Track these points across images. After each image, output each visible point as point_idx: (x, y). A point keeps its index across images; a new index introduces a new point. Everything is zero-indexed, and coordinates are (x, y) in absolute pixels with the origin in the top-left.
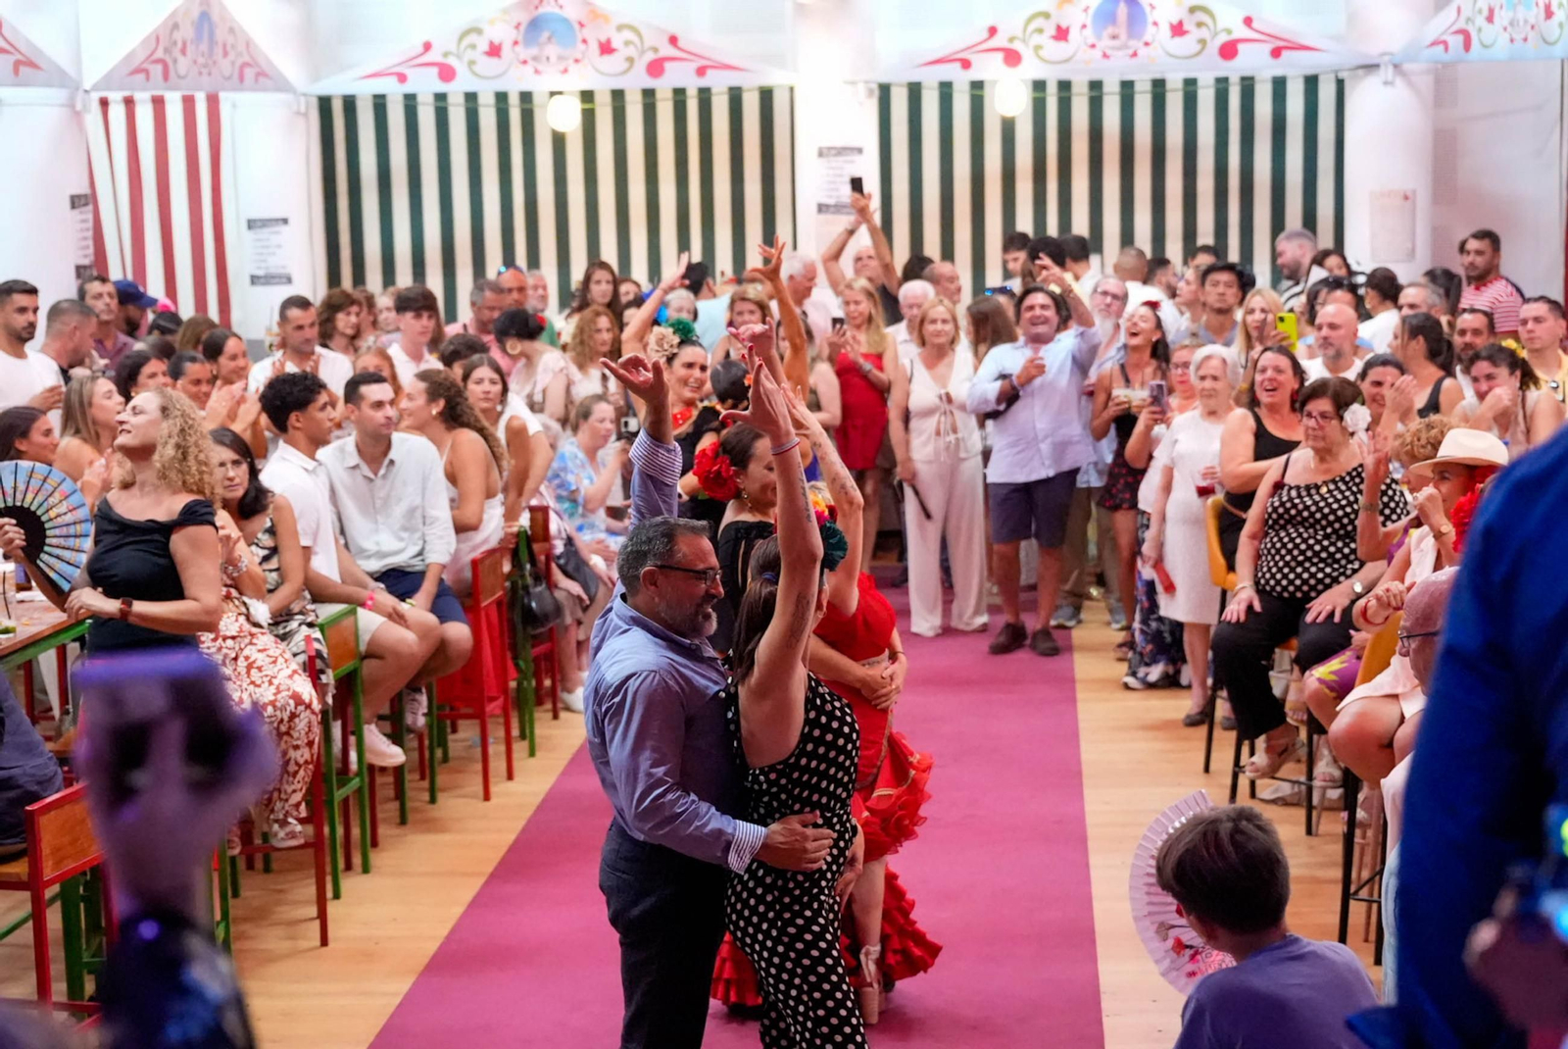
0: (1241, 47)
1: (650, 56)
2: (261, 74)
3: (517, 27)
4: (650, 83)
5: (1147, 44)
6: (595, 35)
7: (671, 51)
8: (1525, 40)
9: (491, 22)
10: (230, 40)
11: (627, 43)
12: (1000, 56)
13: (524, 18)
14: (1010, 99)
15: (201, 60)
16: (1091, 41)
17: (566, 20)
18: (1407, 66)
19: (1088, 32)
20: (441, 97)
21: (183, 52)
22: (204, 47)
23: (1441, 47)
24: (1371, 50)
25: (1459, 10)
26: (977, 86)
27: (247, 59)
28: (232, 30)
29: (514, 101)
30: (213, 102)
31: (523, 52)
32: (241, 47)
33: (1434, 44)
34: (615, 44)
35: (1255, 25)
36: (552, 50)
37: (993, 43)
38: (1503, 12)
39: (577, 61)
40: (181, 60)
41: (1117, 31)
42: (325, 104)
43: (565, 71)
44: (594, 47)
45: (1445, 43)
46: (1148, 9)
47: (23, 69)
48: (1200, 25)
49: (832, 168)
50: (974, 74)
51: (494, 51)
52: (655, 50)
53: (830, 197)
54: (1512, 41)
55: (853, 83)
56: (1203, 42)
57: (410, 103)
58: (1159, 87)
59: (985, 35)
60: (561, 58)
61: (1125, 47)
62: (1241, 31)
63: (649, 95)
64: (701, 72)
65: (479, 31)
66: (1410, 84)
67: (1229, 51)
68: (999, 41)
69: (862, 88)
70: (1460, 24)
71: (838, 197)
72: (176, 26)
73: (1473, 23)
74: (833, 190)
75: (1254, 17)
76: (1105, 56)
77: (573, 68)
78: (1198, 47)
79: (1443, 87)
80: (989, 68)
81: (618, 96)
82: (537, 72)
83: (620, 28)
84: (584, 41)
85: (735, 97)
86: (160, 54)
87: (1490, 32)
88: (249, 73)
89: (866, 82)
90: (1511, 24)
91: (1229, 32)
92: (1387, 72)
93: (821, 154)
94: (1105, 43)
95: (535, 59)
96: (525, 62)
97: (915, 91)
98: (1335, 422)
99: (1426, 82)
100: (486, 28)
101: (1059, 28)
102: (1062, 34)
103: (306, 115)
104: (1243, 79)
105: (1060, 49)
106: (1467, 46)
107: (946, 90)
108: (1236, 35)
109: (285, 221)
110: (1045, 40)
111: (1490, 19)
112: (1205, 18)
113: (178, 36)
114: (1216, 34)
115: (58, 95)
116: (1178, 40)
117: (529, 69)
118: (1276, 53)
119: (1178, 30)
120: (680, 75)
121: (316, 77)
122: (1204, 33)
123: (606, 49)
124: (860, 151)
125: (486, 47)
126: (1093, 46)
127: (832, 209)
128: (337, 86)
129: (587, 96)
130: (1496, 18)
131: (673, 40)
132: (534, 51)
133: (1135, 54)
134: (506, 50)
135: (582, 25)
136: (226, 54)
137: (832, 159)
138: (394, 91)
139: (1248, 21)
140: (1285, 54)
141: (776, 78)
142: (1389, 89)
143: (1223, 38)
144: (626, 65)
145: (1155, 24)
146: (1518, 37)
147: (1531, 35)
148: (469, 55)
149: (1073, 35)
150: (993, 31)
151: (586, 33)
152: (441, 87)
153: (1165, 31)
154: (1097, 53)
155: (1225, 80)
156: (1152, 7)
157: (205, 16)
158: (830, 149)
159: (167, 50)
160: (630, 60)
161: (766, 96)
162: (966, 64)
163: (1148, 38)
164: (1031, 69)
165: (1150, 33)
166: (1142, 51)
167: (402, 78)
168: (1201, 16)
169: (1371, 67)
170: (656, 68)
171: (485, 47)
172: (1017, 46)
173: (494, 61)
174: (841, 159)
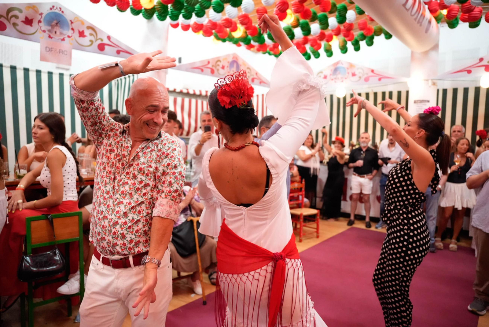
1: (366, 76)
2: (263, 82)
3: (331, 71)
6: (351, 71)
9: (325, 70)
10: (247, 70)
11: (359, 73)
13: (333, 68)
17: (344, 68)
27: (256, 77)
28: (248, 68)
31: (332, 77)
32: (253, 73)
34: (356, 73)
36: (340, 76)
37: (481, 64)
39: (346, 78)
43: (342, 81)
44: (351, 74)
47: (122, 53)
49: (419, 106)
51: (325, 77)
52: (367, 74)
55: (427, 80)
59: (478, 62)
60: (341, 78)
64: (380, 79)
65: (322, 72)
68: (484, 63)
69: (430, 82)
72: (219, 61)
77: (344, 80)
80: (478, 73)
82: (335, 82)
83: (358, 69)
84: (348, 73)
86: (210, 66)
89: (432, 80)
93: (415, 102)
95: (335, 78)
96: (332, 80)
117: (333, 81)
123: (354, 75)
124: (428, 101)
131: (373, 71)
132: (335, 76)
134: (328, 77)
135: (348, 69)
137: (419, 104)
144: (358, 79)
150: (481, 60)
151: (349, 71)
158: (418, 101)
159: (213, 66)
160: (360, 77)
162: (470, 72)
170: (367, 79)
171: (323, 76)
173: (325, 80)
174: (422, 104)
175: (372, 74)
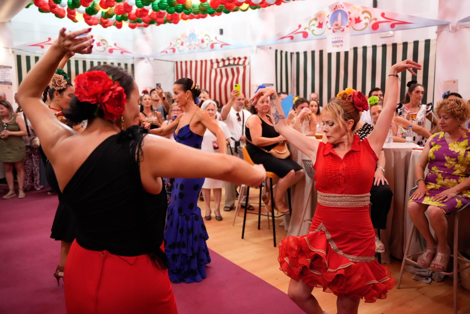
0: (114, 51)
8: (195, 48)
23: (165, 53)
24: (143, 54)
33: (163, 52)
35: (117, 45)
37: (50, 42)
38: (187, 43)
45: (167, 52)
48: (104, 44)
49: (3, 71)
53: (2, 79)
54: (190, 49)
55: (8, 48)
56: (105, 48)
59: (48, 40)
62: (114, 47)
67: (111, 51)
69: (10, 51)
70: (172, 46)
71: (5, 80)
73: (176, 46)
74: (3, 77)
75: (117, 43)
78: (103, 49)
87: (181, 48)
89: (12, 48)
90: (190, 45)
91: (111, 46)
106: (174, 50)
108: (112, 48)
111: (182, 44)
114: (108, 47)
116: (99, 47)
118: (122, 53)
119: (99, 44)
122: (105, 46)
124: (11, 68)
127: (3, 83)
130: (184, 44)
137: (3, 69)
139: (115, 44)
140: (124, 53)
143: (109, 48)
147: (196, 47)
158: (1, 66)
162: (42, 47)
168: (104, 42)
169: (142, 58)
174: (5, 69)
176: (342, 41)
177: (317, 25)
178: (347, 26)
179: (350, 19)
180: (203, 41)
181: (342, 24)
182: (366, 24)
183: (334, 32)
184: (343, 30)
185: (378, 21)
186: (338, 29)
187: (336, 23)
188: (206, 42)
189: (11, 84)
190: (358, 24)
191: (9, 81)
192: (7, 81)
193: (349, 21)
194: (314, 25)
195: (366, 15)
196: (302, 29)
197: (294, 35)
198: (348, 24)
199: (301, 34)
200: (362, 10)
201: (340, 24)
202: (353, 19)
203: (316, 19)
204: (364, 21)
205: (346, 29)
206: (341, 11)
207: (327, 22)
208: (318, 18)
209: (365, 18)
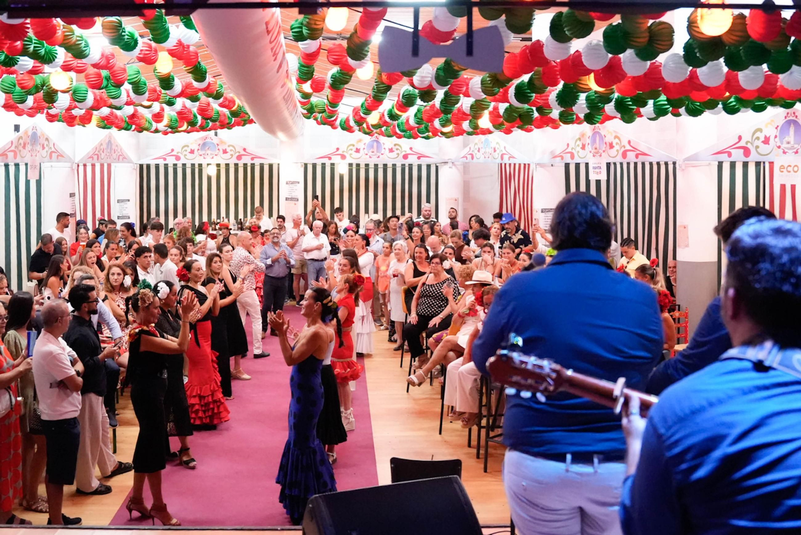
0: (409, 156)
1: (238, 154)
2: (125, 158)
3: (199, 145)
4: (237, 162)
5: (382, 154)
6: (221, 147)
7: (243, 153)
9: (192, 144)
10: (116, 148)
11: (231, 150)
12: (339, 157)
13: (201, 142)
14: (342, 169)
15: (108, 154)
16: (366, 153)
17: (214, 144)
18: (456, 163)
19: (365, 150)
20: (175, 165)
21: (103, 152)
22: (109, 151)
23: (465, 159)
24: (446, 158)
25: (470, 148)
26: (333, 164)
27: (120, 153)
28: (117, 146)
29: (197, 166)
30: (109, 166)
31: (201, 152)
32: (119, 150)
33: (463, 157)
34: (227, 151)
35: (413, 149)
36: (209, 152)
37: (337, 153)
39: (216, 155)
40: (102, 154)
41: (373, 150)
42: (141, 166)
43: (213, 158)
44: (221, 151)
45: (466, 157)
46: (382, 144)
47: (59, 157)
48: (397, 149)
49: (291, 187)
50: (332, 161)
51: (192, 152)
52: (239, 152)
54: (484, 157)
55: (297, 163)
56: (398, 154)
57: (166, 167)
58: (385, 166)
59: (336, 150)
60: (211, 154)
61: (375, 155)
62: (409, 152)
63: (236, 165)
64: (252, 159)
65: (188, 146)
66: (457, 168)
67: (405, 157)
68: (340, 152)
69: (300, 165)
70: (471, 152)
71: (292, 196)
72: (102, 144)
73: (474, 152)
74: (291, 194)
75: (413, 147)
76: (370, 157)
77: (215, 157)
78: (397, 156)
79: (466, 169)
80: (336, 160)
81: (227, 165)
82: (204, 158)
83: (229, 146)
84: (219, 149)
85: (262, 167)
86: (97, 153)
87: (479, 155)
88: (121, 157)
89: (301, 163)
90: (484, 152)
91: (406, 151)
92: (450, 164)
93: (287, 183)
94: (370, 154)
95: (204, 154)
96: (201, 155)
97: (314, 166)
98: (440, 265)
99: (461, 168)
100: (189, 145)
101: (357, 149)
102: (358, 151)
103: (136, 169)
104: (409, 165)
105: (358, 155)
106: (473, 158)
107: (323, 165)
108: (407, 153)
109: (129, 200)
110: (352, 152)
111: (479, 150)
112: (399, 148)
113: (102, 147)
114: (402, 152)
115: (69, 165)
116: (391, 153)
117: (202, 157)
118: (419, 158)
119: (391, 150)
120: (247, 160)
121: (139, 159)
122: (398, 152)
123: (225, 152)
124: (299, 183)
125: (190, 151)
126: (367, 154)
127: (291, 199)
128: (145, 162)
129: (218, 165)
130: (481, 151)
131: (245, 150)
132: (204, 152)
133: (379, 157)
134: (196, 152)
135: (218, 145)
136: (115, 152)
137: (291, 185)
138: (161, 163)
139: (411, 149)
140: (422, 158)
141: (274, 161)
142: (451, 169)
143: (404, 153)
144: (230, 157)
145: (384, 149)
146: (487, 157)
147: (490, 156)
148: (185, 153)
149: (361, 151)
150: (338, 149)
151: (219, 147)
152: (176, 162)
153: (387, 151)
154: (368, 156)
155: (404, 165)
156: (384, 144)
157: (110, 142)
158: (290, 182)
159: (99, 151)
160: (232, 155)
161: (271, 166)
162: (330, 158)
163: (382, 152)
164: (349, 160)
165: (383, 151)
166: (381, 156)
167: (165, 159)
168: (397, 147)
169: (446, 163)
170: (239, 158)
172: (345, 154)
173: (192, 155)
174: (294, 185)
175: (244, 153)
176: (600, 168)
177: (581, 146)
178: (604, 151)
179: (606, 143)
180: (495, 151)
181: (600, 149)
182: (617, 151)
183: (594, 156)
184: (601, 156)
185: (626, 149)
186: (597, 153)
187: (594, 146)
188: (498, 151)
189: (298, 200)
190: (612, 150)
191: (296, 197)
192: (294, 197)
193: (605, 145)
194: (578, 145)
195: (617, 140)
196: (569, 150)
197: (564, 155)
198: (604, 149)
199: (569, 155)
200: (614, 135)
201: (598, 148)
202: (608, 144)
203: (580, 139)
204: (617, 147)
205: (603, 154)
206: (598, 132)
207: (589, 144)
208: (582, 139)
209: (617, 144)
